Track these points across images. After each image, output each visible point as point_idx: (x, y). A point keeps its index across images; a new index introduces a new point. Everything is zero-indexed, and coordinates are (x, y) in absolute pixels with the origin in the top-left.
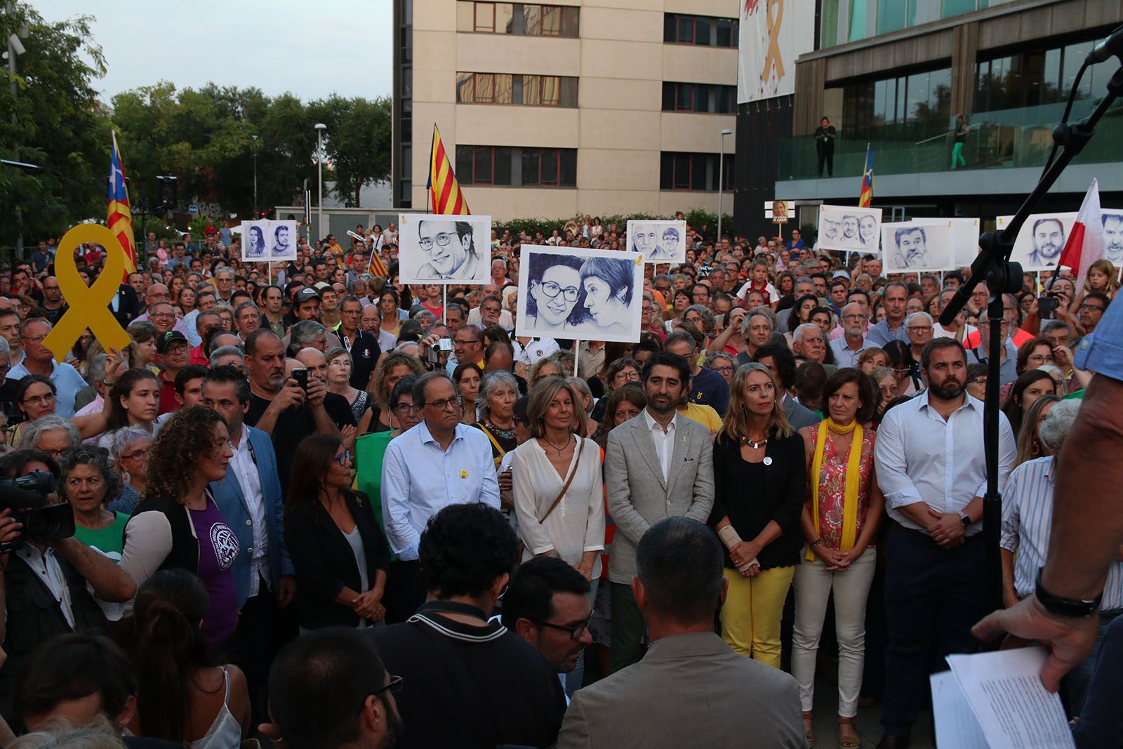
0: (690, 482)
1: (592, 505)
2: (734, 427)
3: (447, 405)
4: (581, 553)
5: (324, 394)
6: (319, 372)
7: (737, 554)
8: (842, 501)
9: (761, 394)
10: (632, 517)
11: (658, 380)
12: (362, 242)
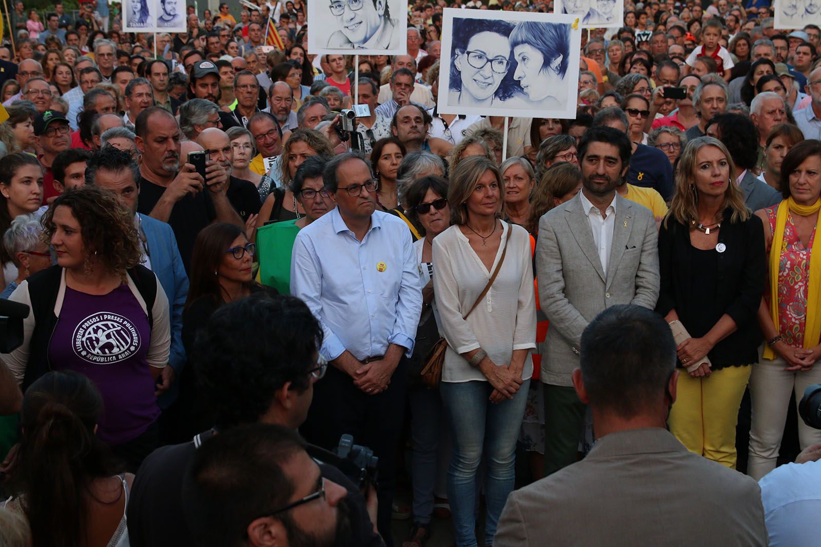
0: (631, 272)
1: (522, 298)
2: (682, 209)
3: (361, 189)
4: (511, 352)
5: (224, 179)
6: (223, 156)
7: (685, 352)
8: (806, 292)
9: (713, 172)
10: (566, 312)
11: (595, 158)
12: (256, 10)
